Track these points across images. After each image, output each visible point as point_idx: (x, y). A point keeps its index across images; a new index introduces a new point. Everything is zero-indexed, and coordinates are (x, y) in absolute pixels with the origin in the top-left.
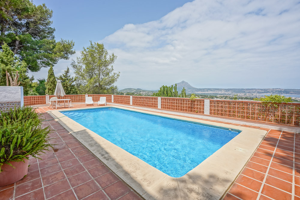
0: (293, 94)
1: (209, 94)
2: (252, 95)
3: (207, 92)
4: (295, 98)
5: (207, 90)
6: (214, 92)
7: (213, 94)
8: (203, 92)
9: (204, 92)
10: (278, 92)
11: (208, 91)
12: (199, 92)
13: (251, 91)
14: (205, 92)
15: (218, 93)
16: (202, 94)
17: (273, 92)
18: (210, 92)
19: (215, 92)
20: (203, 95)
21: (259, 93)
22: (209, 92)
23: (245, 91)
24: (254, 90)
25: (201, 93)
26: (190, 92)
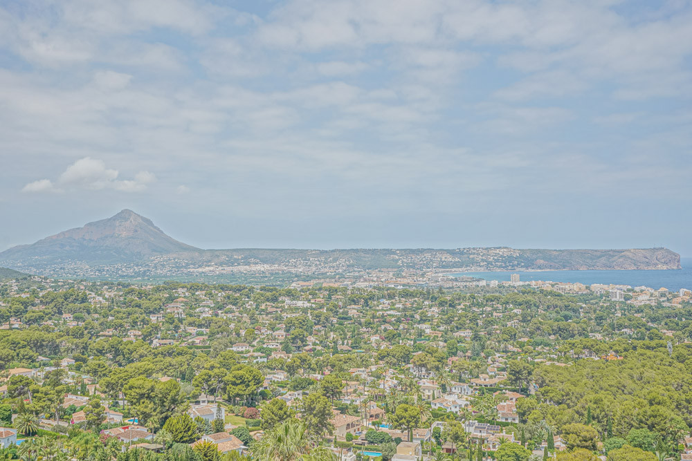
0: (546, 267)
1: (253, 275)
2: (423, 275)
3: (243, 269)
4: (553, 286)
6: (275, 268)
7: (272, 275)
8: (228, 270)
9: (233, 265)
10: (502, 261)
12: (207, 270)
13: (416, 259)
15: (293, 270)
16: (221, 276)
17: (490, 263)
18: (261, 267)
19: (282, 267)
20: (228, 283)
21: (443, 267)
23: (397, 261)
24: (428, 256)
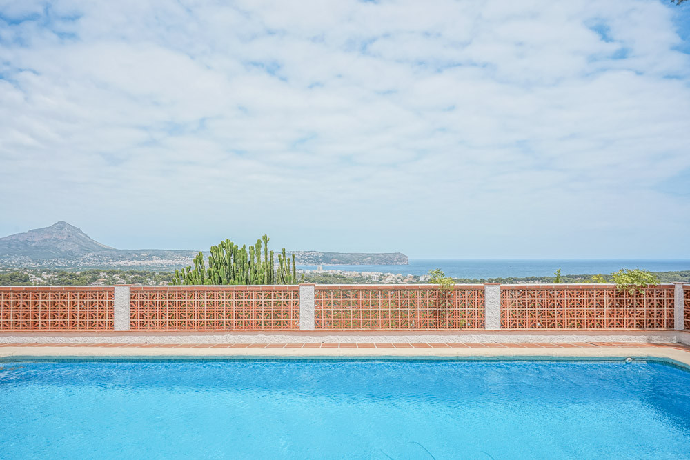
0: (337, 263)
1: (155, 266)
3: (148, 262)
4: (341, 273)
5: (150, 255)
6: (170, 262)
7: (168, 266)
8: (137, 263)
9: (141, 260)
10: (313, 259)
11: (152, 259)
12: (122, 263)
14: (142, 263)
17: (306, 260)
18: (161, 262)
19: (175, 261)
20: (137, 270)
22: (156, 262)
25: (130, 263)
26: (90, 260)
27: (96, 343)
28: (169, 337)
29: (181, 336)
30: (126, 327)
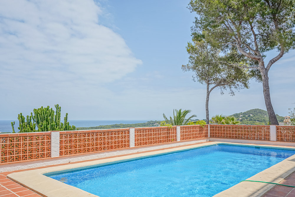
27: (42, 166)
28: (80, 157)
29: (86, 156)
30: (58, 155)
